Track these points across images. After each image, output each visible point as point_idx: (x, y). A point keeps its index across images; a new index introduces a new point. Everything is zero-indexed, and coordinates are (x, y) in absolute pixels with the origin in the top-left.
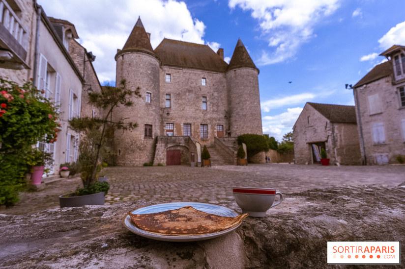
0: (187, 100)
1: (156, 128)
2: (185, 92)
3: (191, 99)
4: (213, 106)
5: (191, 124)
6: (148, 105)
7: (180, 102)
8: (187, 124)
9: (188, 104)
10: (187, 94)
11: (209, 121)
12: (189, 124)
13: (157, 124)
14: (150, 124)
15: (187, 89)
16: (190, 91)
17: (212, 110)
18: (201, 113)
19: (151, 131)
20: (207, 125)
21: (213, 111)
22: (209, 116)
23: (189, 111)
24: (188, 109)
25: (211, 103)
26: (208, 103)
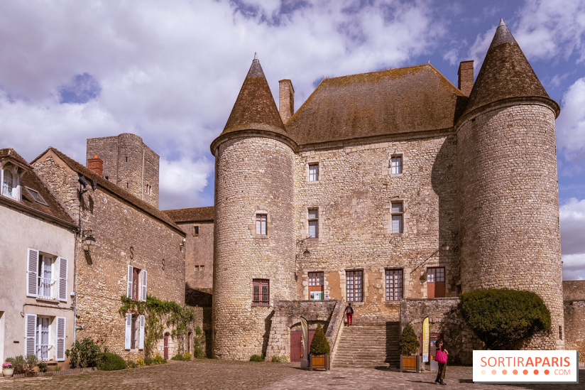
0: (354, 216)
1: (279, 285)
2: (350, 198)
3: (363, 213)
4: (417, 221)
5: (362, 270)
6: (259, 240)
7: (338, 222)
8: (354, 271)
9: (357, 225)
10: (354, 201)
11: (406, 261)
12: (358, 270)
13: (280, 277)
14: (265, 277)
15: (354, 191)
16: (359, 194)
17: (415, 232)
18: (387, 242)
19: (266, 291)
20: (402, 269)
21: (418, 234)
22: (406, 247)
23: (360, 240)
24: (356, 237)
25: (413, 215)
26: (406, 216)
